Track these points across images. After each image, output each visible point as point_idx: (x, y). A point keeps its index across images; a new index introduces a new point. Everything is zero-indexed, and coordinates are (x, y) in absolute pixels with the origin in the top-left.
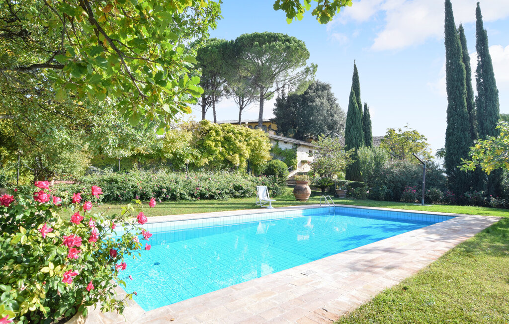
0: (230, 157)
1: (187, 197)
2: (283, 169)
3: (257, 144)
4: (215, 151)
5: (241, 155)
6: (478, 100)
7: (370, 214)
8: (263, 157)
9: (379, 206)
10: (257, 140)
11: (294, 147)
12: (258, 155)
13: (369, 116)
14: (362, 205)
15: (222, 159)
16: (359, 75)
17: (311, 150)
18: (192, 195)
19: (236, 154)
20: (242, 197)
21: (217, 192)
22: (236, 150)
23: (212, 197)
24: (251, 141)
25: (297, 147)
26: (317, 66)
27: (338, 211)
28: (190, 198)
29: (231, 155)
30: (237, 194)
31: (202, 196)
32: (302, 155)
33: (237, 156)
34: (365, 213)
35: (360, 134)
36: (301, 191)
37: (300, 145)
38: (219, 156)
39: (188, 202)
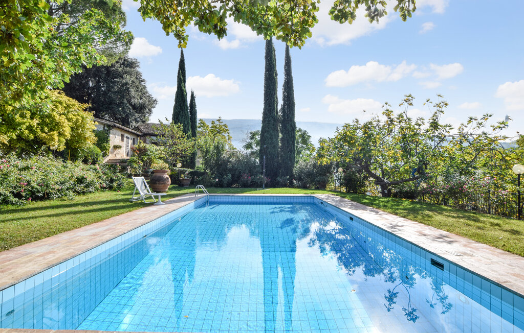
0: (44, 135)
1: (12, 198)
2: (97, 155)
3: (80, 121)
4: (20, 124)
5: (60, 134)
6: (283, 108)
7: (244, 200)
8: (85, 139)
9: (242, 192)
10: (79, 116)
11: (106, 128)
12: (79, 135)
13: (195, 106)
14: (227, 193)
15: (32, 137)
17: (123, 133)
18: (18, 195)
19: (55, 132)
20: (84, 193)
21: (57, 187)
22: (54, 126)
23: (46, 197)
24: (70, 116)
25: (109, 129)
26: (133, 38)
27: (210, 200)
28: (17, 199)
29: (46, 133)
30: (79, 188)
31: (34, 196)
32: (115, 138)
33: (56, 133)
34: (239, 200)
36: (163, 181)
37: (114, 127)
38: (27, 132)
39: (10, 207)
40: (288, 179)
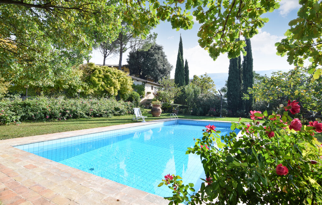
0: (108, 88)
1: (85, 115)
2: (137, 97)
3: (125, 81)
4: (98, 84)
5: (115, 88)
6: (244, 63)
7: (199, 123)
8: (128, 89)
10: (124, 79)
11: (143, 84)
12: (125, 88)
13: (188, 67)
14: (192, 119)
15: (103, 90)
16: (183, 43)
17: (153, 86)
18: (88, 114)
19: (112, 87)
20: (119, 115)
21: (105, 112)
22: (112, 84)
23: (101, 116)
24: (121, 79)
25: (145, 84)
26: (157, 35)
27: (180, 122)
28: (87, 116)
29: (109, 88)
30: (116, 113)
31: (95, 115)
32: (148, 89)
33: (112, 88)
34: (196, 123)
35: (183, 78)
36: (157, 111)
37: (147, 82)
38: (101, 88)
39: (85, 119)
40: (245, 112)
